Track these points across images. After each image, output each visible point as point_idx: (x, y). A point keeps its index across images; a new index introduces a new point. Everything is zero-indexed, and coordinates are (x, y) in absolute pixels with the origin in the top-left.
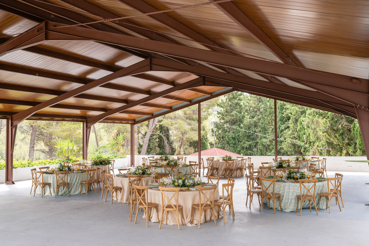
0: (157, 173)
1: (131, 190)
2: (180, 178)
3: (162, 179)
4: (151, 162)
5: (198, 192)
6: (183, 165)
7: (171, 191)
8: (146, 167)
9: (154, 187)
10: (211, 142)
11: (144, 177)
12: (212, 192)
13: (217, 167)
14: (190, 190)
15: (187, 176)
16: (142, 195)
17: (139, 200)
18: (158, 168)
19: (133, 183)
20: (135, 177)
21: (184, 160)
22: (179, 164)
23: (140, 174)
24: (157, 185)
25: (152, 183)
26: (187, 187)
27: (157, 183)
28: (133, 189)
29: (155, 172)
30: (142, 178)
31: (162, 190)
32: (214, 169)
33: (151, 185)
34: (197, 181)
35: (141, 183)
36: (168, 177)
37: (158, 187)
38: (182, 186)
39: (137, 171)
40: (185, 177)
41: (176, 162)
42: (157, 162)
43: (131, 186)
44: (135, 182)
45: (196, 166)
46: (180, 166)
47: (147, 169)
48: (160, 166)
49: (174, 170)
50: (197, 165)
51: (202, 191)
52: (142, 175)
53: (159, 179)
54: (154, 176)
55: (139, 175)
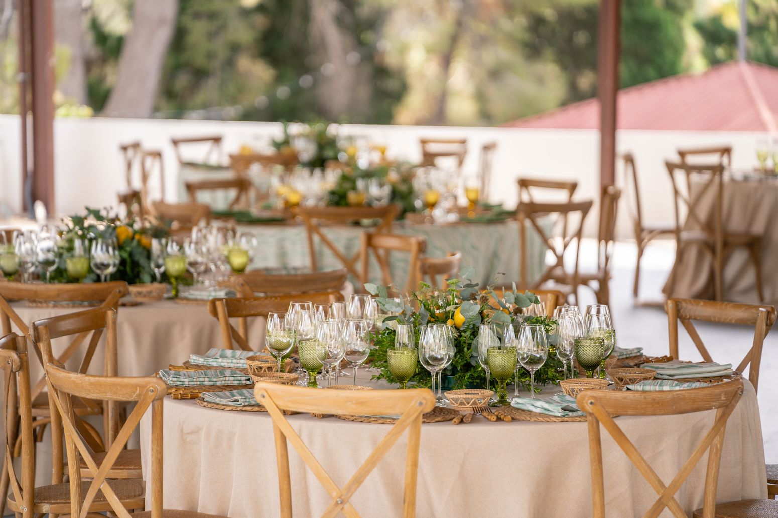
0: (240, 271)
1: (22, 411)
2: (433, 315)
3: (281, 317)
4: (195, 176)
5: (582, 429)
6: (461, 211)
7: (353, 419)
8: (151, 221)
9: (212, 388)
10: (716, 20)
11: (135, 305)
12: (705, 433)
13: (758, 228)
14: (517, 416)
15: (492, 301)
16: (114, 452)
17: (84, 488)
18: (256, 230)
19: (42, 347)
20: (55, 300)
21: (472, 164)
22: (431, 198)
23: (98, 279)
24: (244, 371)
25: (198, 351)
26: (493, 384)
27: (239, 352)
28: (41, 402)
29: (227, 260)
30: (116, 306)
31: (284, 413)
32: (726, 245)
33: (187, 365)
34: (577, 342)
35: (109, 355)
36: (336, 306)
37: (252, 386)
38: (447, 382)
39: (71, 249)
40: (478, 308)
41: (407, 178)
42: (242, 185)
43: (19, 378)
44: (59, 345)
45: (574, 217)
46: (437, 213)
47: (158, 233)
48: (266, 214)
49: (388, 251)
50: (585, 208)
51: (618, 422)
52: (120, 286)
53: (260, 320)
54: (222, 294)
55: (88, 285)
